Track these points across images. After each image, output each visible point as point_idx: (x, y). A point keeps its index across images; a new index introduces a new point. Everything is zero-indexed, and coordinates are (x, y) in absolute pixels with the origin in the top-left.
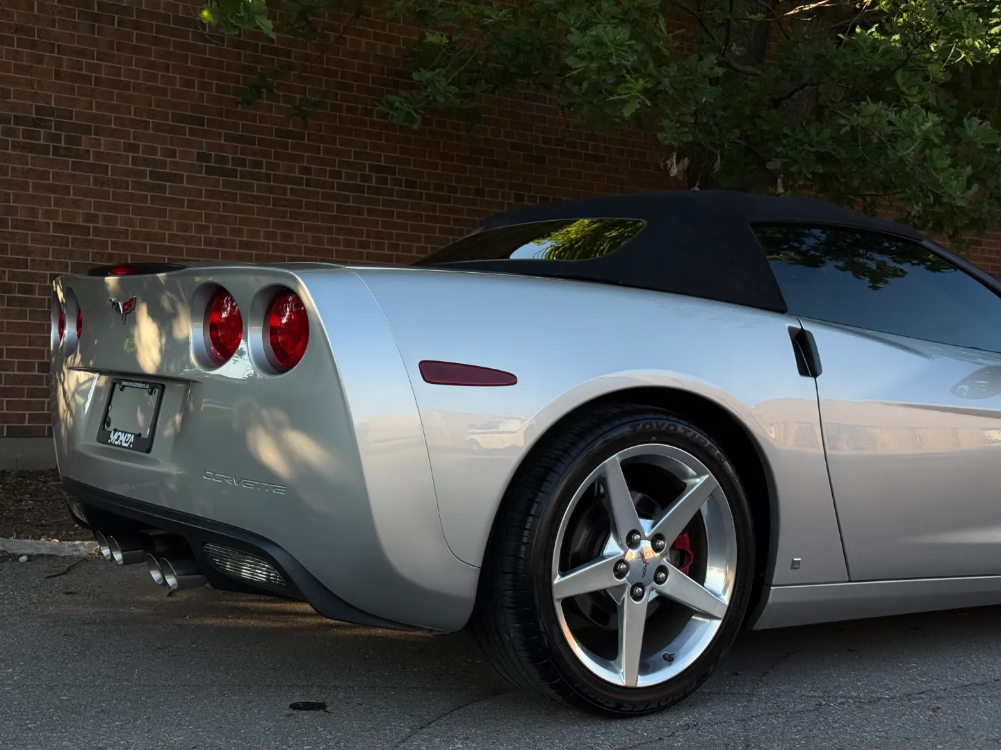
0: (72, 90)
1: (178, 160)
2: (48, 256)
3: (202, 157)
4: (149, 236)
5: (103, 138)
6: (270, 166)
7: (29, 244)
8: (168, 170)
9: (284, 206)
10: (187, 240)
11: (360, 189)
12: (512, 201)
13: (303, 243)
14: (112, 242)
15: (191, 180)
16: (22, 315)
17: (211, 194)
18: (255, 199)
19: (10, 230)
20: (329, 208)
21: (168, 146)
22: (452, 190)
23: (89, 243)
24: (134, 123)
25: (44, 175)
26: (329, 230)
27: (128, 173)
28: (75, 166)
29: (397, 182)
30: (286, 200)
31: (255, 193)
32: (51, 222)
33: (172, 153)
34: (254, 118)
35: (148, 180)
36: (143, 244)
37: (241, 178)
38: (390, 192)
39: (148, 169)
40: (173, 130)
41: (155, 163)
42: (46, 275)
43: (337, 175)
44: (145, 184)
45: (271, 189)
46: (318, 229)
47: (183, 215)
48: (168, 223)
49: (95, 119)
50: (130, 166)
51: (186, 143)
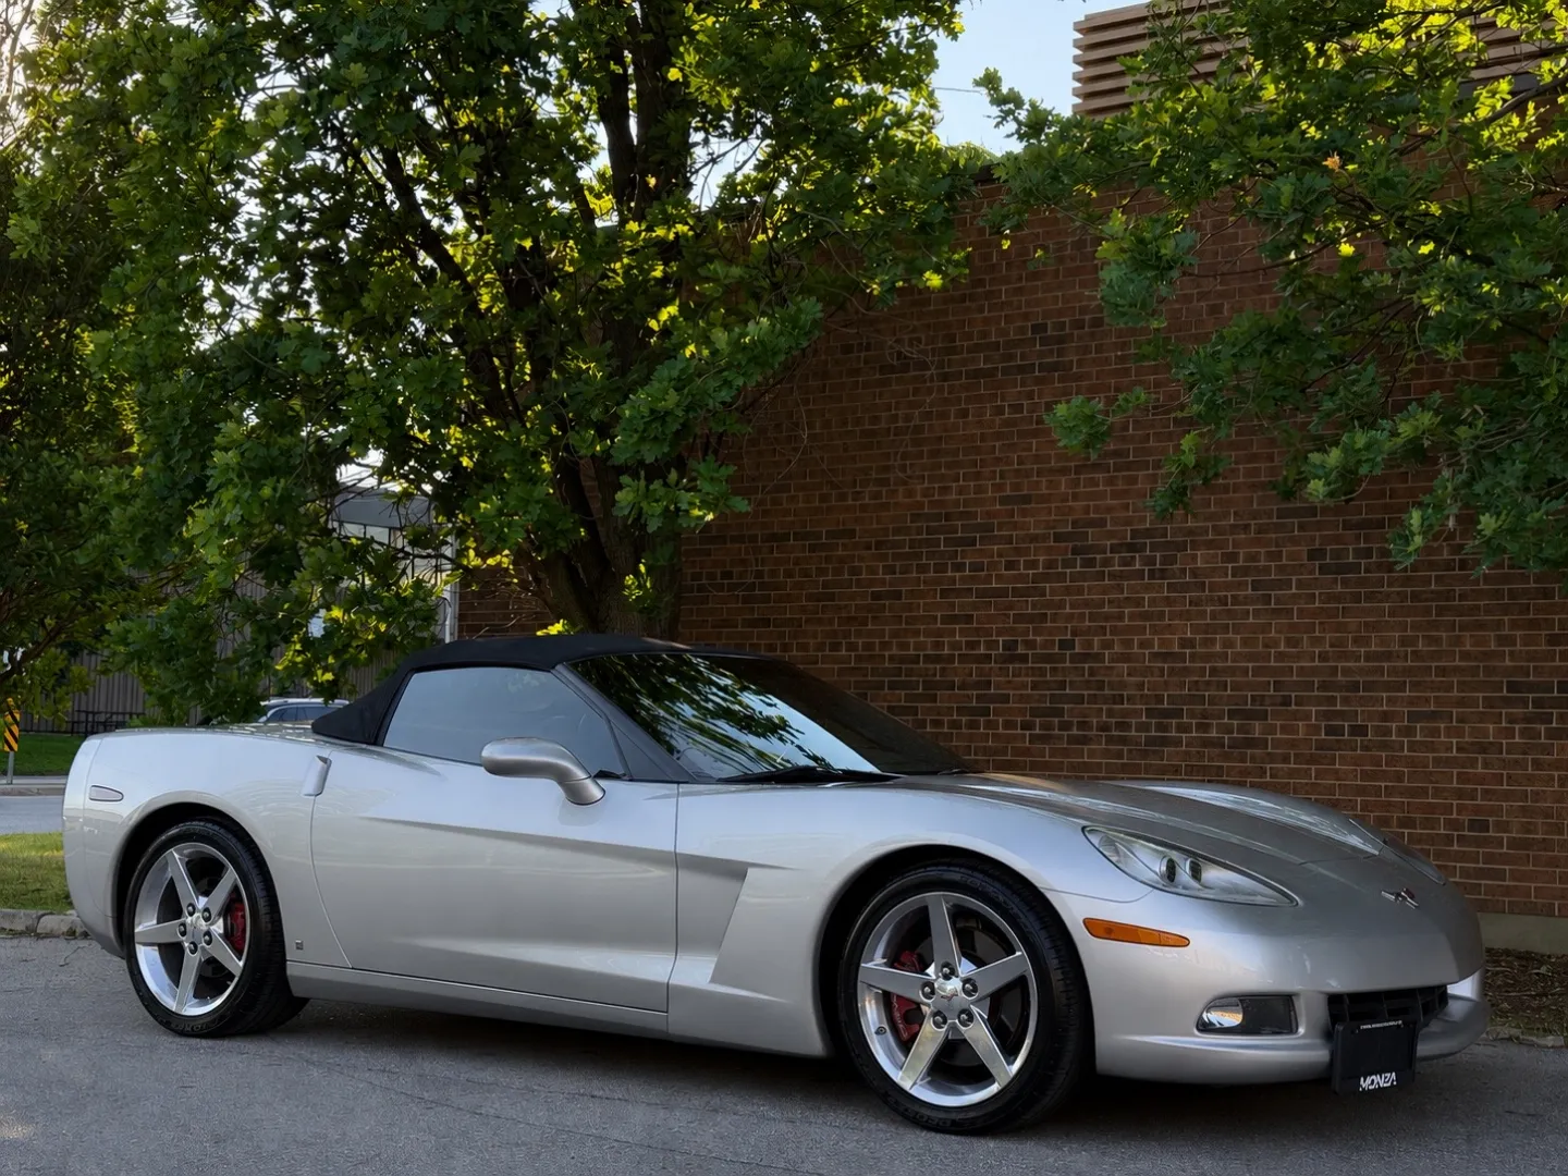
1: (1285, 562)
2: (1143, 690)
4: (1250, 657)
5: (1199, 552)
7: (1125, 678)
8: (1272, 577)
10: (1297, 657)
13: (1458, 645)
14: (1210, 668)
15: (1301, 584)
16: (1119, 754)
17: (1326, 597)
18: (1387, 597)
19: (1107, 665)
20: (1497, 594)
21: (1273, 549)
23: (1187, 672)
24: (1234, 529)
26: (1498, 625)
27: (1228, 586)
28: (1171, 588)
30: (1430, 592)
31: (1386, 589)
32: (1147, 652)
33: (1277, 556)
35: (1250, 591)
37: (1365, 572)
39: (1250, 579)
40: (1279, 528)
41: (1256, 571)
42: (1142, 710)
44: (1247, 597)
45: (1408, 582)
46: (1481, 626)
47: (1293, 627)
48: (1274, 639)
49: (1191, 531)
50: (1230, 579)
51: (1295, 541)
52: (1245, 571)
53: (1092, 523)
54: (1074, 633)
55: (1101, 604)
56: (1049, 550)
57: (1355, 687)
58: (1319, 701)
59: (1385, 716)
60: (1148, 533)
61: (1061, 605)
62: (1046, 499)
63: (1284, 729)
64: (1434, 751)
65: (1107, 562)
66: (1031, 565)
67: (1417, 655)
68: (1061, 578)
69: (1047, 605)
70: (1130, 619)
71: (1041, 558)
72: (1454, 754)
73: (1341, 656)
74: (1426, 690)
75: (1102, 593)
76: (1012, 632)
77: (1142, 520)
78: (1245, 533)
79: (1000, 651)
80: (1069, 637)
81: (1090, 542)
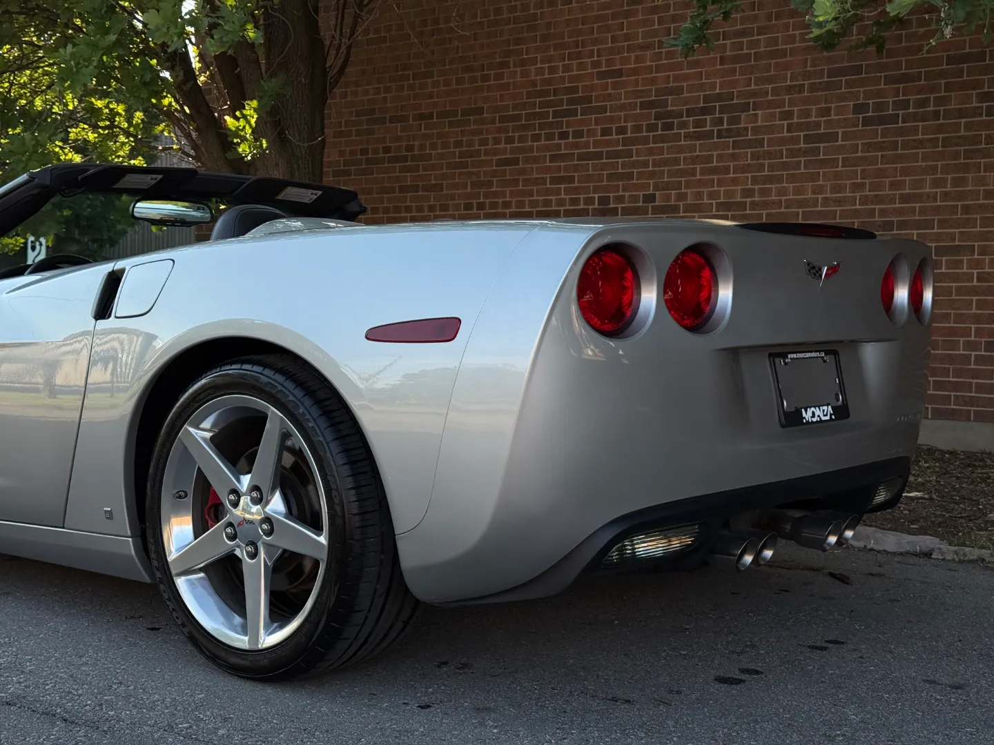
1: (833, 117)
3: (859, 109)
5: (760, 112)
6: (940, 101)
8: (823, 131)
9: (957, 145)
10: (839, 202)
13: (983, 185)
15: (846, 136)
17: (869, 147)
18: (921, 144)
21: (823, 105)
25: (709, 159)
27: (782, 142)
28: (736, 145)
30: (959, 137)
31: (920, 137)
32: (714, 202)
33: (827, 112)
35: (802, 145)
36: (796, 212)
37: (903, 122)
39: (802, 134)
40: (828, 86)
41: (808, 126)
44: (799, 150)
45: (940, 129)
47: (837, 176)
48: (822, 186)
49: (754, 94)
50: (785, 134)
51: (842, 98)
52: (800, 127)
53: (671, 91)
54: (656, 188)
55: (677, 161)
56: (635, 118)
60: (719, 97)
61: (646, 164)
62: (635, 72)
64: (957, 280)
65: (683, 125)
66: (621, 131)
67: (946, 196)
68: (645, 141)
69: (634, 165)
70: (701, 174)
71: (629, 125)
72: (975, 283)
73: (878, 199)
74: (952, 227)
75: (678, 153)
76: (606, 189)
77: (713, 86)
78: (800, 92)
79: (596, 206)
80: (651, 192)
81: (669, 108)
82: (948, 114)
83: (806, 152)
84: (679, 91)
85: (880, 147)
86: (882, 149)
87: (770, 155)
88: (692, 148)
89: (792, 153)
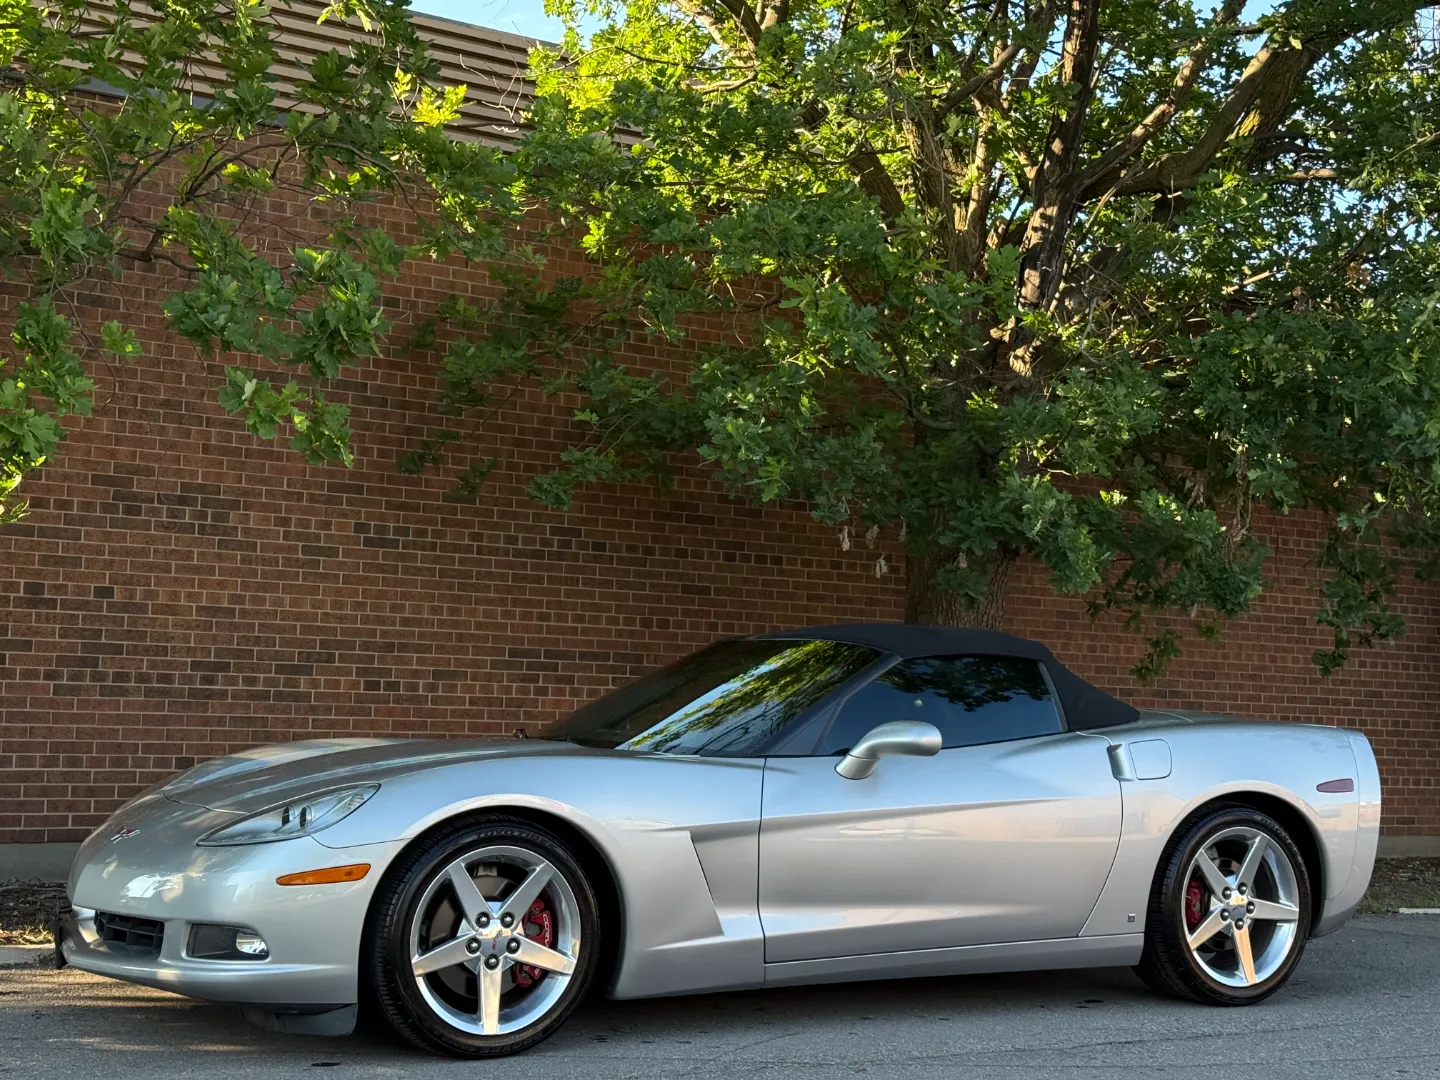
0: (221, 463)
1: (333, 532)
2: (189, 642)
4: (299, 617)
5: (252, 514)
6: (437, 534)
7: (170, 630)
8: (322, 544)
9: (453, 577)
10: (341, 619)
11: (539, 555)
12: (721, 562)
13: (473, 617)
14: (260, 625)
15: (347, 553)
16: (159, 706)
17: (369, 567)
18: (419, 571)
19: (150, 615)
20: (504, 577)
21: (323, 518)
22: (648, 551)
23: (236, 627)
24: (286, 496)
25: (188, 556)
26: (503, 602)
27: (279, 549)
28: (222, 544)
29: (583, 546)
30: (454, 570)
31: (419, 564)
32: (194, 605)
33: (327, 525)
34: (418, 483)
35: (300, 556)
37: (403, 548)
38: (575, 557)
39: (301, 544)
40: (329, 500)
41: (308, 537)
42: (187, 662)
43: (513, 540)
44: (297, 560)
45: (437, 560)
46: (490, 601)
47: (338, 592)
48: (321, 601)
49: (245, 493)
50: (281, 541)
51: (343, 514)
52: (298, 536)
53: (137, 471)
54: (114, 580)
55: (144, 552)
56: (84, 492)
57: (389, 647)
58: (360, 659)
59: (415, 674)
60: (201, 488)
61: (100, 551)
63: (328, 684)
64: (452, 704)
65: (155, 512)
66: (62, 505)
67: (442, 623)
68: (100, 522)
69: (81, 549)
70: (177, 571)
71: (75, 500)
72: (467, 707)
73: (380, 621)
74: (448, 653)
75: (147, 543)
76: (38, 573)
77: (194, 474)
78: (298, 500)
79: (21, 594)
80: (107, 584)
81: (134, 489)
82: (444, 548)
83: (304, 564)
84: (149, 472)
85: (381, 569)
86: (382, 572)
87: (264, 561)
88: (166, 541)
89: (288, 562)
